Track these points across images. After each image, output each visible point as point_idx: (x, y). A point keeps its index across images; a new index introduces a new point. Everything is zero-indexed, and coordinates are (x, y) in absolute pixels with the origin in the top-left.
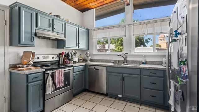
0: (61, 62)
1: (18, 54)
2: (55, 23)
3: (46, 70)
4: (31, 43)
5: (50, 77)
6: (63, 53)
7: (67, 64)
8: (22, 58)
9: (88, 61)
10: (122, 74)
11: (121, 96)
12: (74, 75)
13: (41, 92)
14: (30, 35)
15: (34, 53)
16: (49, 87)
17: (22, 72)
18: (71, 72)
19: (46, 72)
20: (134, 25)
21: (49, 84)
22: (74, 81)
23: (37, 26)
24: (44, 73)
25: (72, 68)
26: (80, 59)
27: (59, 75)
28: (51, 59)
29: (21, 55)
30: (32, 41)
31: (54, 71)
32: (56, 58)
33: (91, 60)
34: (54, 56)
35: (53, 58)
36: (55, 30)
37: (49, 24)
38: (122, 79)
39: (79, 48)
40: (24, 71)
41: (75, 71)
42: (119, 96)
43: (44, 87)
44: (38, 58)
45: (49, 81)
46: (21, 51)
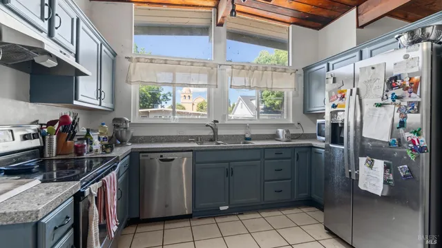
0: (51, 152)
9: (125, 142)
10: (229, 162)
11: (227, 207)
20: (232, 68)
33: (134, 140)
36: (56, 33)
37: (42, 4)
38: (229, 173)
39: (102, 104)
41: (121, 174)
42: (222, 208)
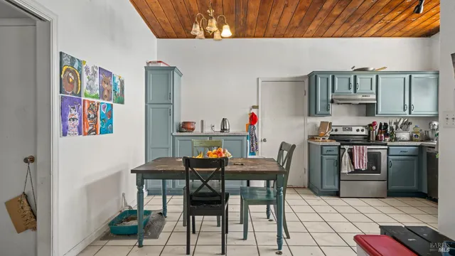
0: (373, 138)
1: (316, 125)
2: (358, 81)
3: (342, 144)
4: (327, 112)
5: (346, 154)
6: (374, 124)
7: (381, 140)
8: (319, 129)
12: (390, 160)
13: (336, 168)
14: (325, 103)
15: (330, 123)
16: (345, 165)
17: (317, 143)
18: (384, 153)
19: (342, 147)
21: (345, 162)
22: (391, 169)
23: (333, 91)
24: (339, 147)
25: (387, 147)
26: (414, 134)
27: (360, 154)
28: (354, 132)
29: (319, 125)
30: (328, 110)
31: (352, 147)
32: (363, 130)
34: (360, 128)
35: (358, 130)
36: (358, 91)
37: (350, 84)
39: (410, 114)
40: (320, 143)
41: (391, 153)
43: (339, 164)
44: (336, 130)
45: (346, 158)
46: (318, 121)
